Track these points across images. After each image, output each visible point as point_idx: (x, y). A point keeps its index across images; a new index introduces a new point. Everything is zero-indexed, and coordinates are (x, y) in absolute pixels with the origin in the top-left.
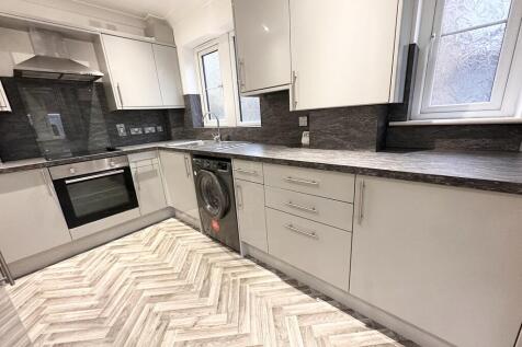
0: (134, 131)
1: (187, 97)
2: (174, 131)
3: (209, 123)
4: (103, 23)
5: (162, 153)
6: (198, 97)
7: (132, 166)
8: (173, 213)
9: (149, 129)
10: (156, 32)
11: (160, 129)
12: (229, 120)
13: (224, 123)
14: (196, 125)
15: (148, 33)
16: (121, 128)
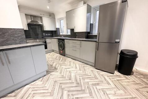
0: (46, 35)
1: (57, 28)
2: (54, 35)
3: (61, 34)
4: (42, 14)
5: (52, 39)
6: (59, 28)
7: (47, 41)
8: (53, 51)
9: (49, 35)
10: (52, 16)
11: (51, 34)
12: (65, 33)
13: (64, 34)
14: (58, 34)
15: (50, 16)
16: (44, 34)
